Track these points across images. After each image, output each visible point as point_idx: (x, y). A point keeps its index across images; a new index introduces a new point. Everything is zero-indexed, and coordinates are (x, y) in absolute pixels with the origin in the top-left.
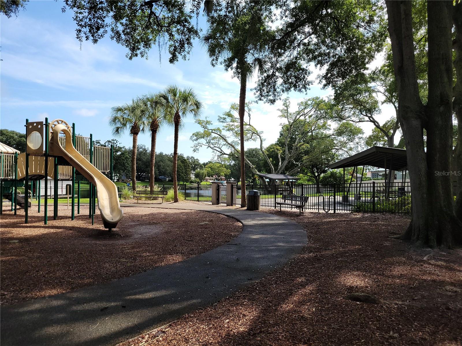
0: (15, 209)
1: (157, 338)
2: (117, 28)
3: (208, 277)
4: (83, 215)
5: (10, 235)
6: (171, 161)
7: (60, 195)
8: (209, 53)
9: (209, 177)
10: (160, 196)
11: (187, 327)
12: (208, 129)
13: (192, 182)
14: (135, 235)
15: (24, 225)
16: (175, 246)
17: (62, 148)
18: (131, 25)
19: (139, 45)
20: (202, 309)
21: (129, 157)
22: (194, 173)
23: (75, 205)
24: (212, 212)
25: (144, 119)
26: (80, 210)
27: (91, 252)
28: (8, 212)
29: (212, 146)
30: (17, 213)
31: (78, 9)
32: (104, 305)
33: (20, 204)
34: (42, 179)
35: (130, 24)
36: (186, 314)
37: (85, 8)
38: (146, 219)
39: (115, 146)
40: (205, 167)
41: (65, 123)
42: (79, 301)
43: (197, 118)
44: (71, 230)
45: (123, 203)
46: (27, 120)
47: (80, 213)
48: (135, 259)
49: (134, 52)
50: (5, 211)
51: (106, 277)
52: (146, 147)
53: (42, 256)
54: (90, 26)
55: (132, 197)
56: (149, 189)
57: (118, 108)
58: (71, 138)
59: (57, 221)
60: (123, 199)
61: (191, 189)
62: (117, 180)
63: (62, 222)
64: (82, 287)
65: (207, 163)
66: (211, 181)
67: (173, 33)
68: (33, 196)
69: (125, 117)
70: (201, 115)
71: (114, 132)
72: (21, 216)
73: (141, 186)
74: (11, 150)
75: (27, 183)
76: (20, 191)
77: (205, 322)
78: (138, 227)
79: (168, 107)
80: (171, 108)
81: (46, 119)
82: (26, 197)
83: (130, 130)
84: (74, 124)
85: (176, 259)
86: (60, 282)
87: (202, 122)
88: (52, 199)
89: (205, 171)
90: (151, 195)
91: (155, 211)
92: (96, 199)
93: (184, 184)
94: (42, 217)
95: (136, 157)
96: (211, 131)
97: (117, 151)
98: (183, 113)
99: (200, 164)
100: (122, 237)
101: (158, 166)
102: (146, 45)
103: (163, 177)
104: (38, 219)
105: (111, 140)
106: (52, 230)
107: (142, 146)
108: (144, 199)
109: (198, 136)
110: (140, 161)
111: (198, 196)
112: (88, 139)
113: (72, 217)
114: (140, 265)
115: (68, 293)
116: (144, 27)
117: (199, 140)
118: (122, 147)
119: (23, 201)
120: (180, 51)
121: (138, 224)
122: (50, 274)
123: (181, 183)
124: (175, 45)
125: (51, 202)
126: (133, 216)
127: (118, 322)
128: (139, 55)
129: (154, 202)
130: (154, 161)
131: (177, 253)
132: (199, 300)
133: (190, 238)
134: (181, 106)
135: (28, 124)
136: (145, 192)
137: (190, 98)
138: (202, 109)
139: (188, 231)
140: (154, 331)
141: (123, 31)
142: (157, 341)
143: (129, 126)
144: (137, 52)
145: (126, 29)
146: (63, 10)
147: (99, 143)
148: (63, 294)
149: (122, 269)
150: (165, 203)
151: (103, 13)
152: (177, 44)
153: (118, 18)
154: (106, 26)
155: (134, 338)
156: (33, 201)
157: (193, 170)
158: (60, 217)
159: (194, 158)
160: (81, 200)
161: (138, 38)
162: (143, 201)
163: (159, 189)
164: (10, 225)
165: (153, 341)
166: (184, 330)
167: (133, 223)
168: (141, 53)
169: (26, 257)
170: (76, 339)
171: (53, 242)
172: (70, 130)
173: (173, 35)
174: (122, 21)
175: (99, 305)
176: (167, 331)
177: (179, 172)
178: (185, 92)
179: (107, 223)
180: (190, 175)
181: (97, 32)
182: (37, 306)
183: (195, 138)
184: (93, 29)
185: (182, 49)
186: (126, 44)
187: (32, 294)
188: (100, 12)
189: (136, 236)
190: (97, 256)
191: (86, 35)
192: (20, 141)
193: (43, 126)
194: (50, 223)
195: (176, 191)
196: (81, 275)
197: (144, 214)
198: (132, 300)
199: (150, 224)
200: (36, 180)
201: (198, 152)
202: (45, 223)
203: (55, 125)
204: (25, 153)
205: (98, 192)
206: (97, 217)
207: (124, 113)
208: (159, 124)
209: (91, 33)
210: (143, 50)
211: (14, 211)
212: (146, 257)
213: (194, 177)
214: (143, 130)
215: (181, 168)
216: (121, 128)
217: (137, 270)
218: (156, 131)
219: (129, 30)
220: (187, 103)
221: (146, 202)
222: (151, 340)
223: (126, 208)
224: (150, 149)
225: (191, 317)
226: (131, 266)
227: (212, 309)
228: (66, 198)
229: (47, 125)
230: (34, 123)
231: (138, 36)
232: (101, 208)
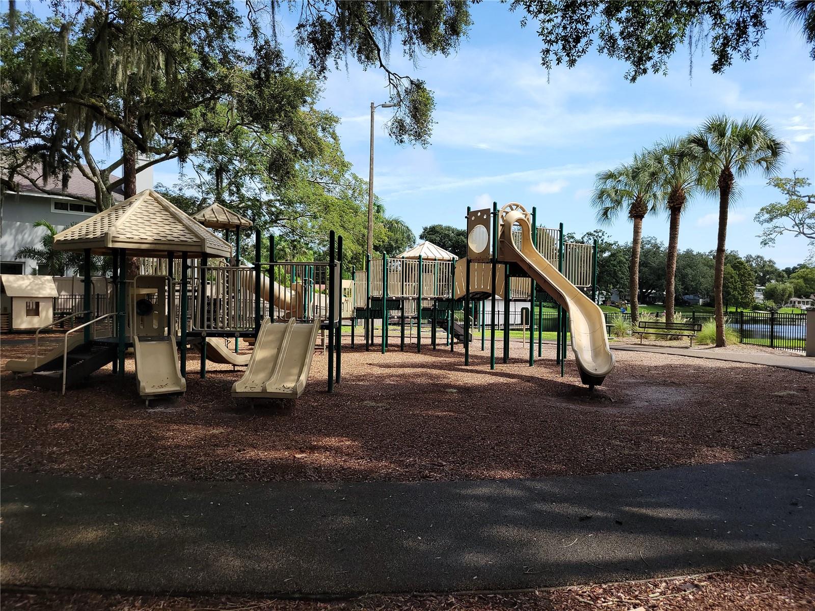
0: (452, 344)
1: (684, 592)
2: (609, 30)
3: (796, 504)
4: (546, 360)
5: (446, 381)
6: (711, 267)
7: (511, 325)
8: (806, 34)
9: (800, 297)
10: (686, 333)
11: (747, 590)
12: (798, 196)
13: (756, 308)
14: (637, 402)
15: (463, 367)
16: (718, 432)
17: (516, 248)
18: (637, 18)
19: (651, 51)
20: (781, 565)
21: (625, 260)
22: (763, 290)
23: (535, 341)
24: (806, 372)
25: (655, 189)
26: (542, 350)
27: (562, 421)
28: (442, 347)
29: (807, 231)
30: (454, 350)
31: (545, 14)
32: (585, 512)
33: (458, 336)
34: (487, 298)
35: (634, 17)
36: (745, 566)
37: (556, 11)
38: (658, 374)
39: (600, 242)
40: (789, 277)
41: (522, 208)
42: (544, 497)
43: (772, 176)
44: (529, 381)
45: (613, 343)
46: (469, 209)
47: (542, 355)
48: (638, 444)
49: (641, 66)
50: (438, 345)
51: (587, 466)
52: (658, 242)
53: (488, 416)
54: (565, 39)
55: (631, 332)
56: (664, 320)
57: (607, 174)
58: (531, 233)
59: (508, 365)
60: (613, 336)
61: (755, 321)
62: (603, 301)
63: (516, 368)
64: (548, 474)
65: (795, 268)
66: (804, 307)
67: (722, 12)
68: (475, 325)
69: (619, 188)
70: (782, 168)
71: (599, 216)
72: (460, 354)
73: (647, 313)
74: (447, 255)
75: (467, 304)
76: (459, 315)
77: (789, 592)
78: (642, 388)
79: (706, 159)
80: (713, 160)
81: (495, 204)
82: (467, 326)
83: (628, 211)
84: (534, 209)
85: (722, 456)
86: (516, 461)
87: (784, 182)
88: (500, 331)
89: (789, 286)
90: (668, 331)
91: (676, 361)
92: (568, 334)
93: (739, 310)
94: (487, 357)
95: (638, 260)
96: (806, 199)
97: (603, 251)
98: (739, 168)
99: (776, 270)
100: (612, 403)
101: (682, 278)
102: (664, 48)
103: (692, 297)
104: (482, 360)
105: (592, 232)
106: (502, 380)
107: (649, 239)
108: (653, 337)
109: (773, 212)
110: (646, 267)
111: (772, 337)
112: (556, 231)
113: (531, 362)
114: (648, 456)
115: (528, 479)
116: (661, 15)
117: (775, 221)
118: (613, 243)
119: (462, 332)
120: (737, 43)
121: (643, 383)
122: (500, 446)
123: (733, 309)
124: (726, 34)
125: (499, 335)
126: (633, 367)
127: (609, 545)
128: (650, 71)
129: (674, 343)
130: (675, 266)
131: (724, 445)
132: (775, 546)
133: (753, 421)
134: (737, 154)
135: (470, 214)
136: (656, 325)
137: (757, 136)
138: (784, 157)
139: (746, 405)
140: (678, 580)
141: (622, 33)
142: (684, 599)
143: (626, 204)
144: (646, 66)
145: (627, 28)
146: (523, 24)
147: (573, 237)
148: (521, 480)
149: (614, 458)
150: (697, 347)
151: (587, 10)
152: (730, 32)
153: (612, 11)
154: (590, 32)
155: (639, 581)
156: (475, 333)
157: (759, 284)
158: (513, 359)
159: (762, 258)
160: (545, 334)
161: (650, 38)
162: (652, 340)
163: (685, 320)
164: (446, 366)
165: (675, 596)
166: (740, 594)
167: (633, 380)
168: (654, 66)
169: (467, 415)
170: (542, 556)
171: (503, 398)
172: (528, 219)
173: (721, 17)
174: (619, 15)
175: (577, 510)
176: (703, 586)
177: (728, 287)
178: (744, 125)
179: (586, 376)
180: (752, 293)
181: (575, 47)
182: (484, 491)
183: (767, 216)
184: (569, 42)
185: (742, 38)
186: (626, 56)
187: (477, 471)
188: (582, 10)
189: (638, 404)
190: (571, 430)
191: (557, 55)
192: (457, 242)
193: (490, 215)
194: (498, 368)
195: (722, 324)
196: (546, 455)
197: (653, 365)
198: (633, 515)
199: (665, 384)
200: (479, 299)
201: (774, 245)
202: (492, 368)
203: (507, 213)
204: (465, 260)
205: (572, 322)
206: (570, 363)
207: (618, 181)
208: (686, 194)
209: (566, 50)
210: (658, 60)
211: (450, 346)
212: (658, 443)
213: (762, 297)
214: (653, 208)
215: (731, 280)
216: (613, 207)
217: (641, 464)
218: (680, 208)
219: (632, 29)
220: (750, 148)
221: (658, 343)
222: (672, 593)
223: (620, 352)
224: (666, 244)
225: (755, 574)
226: (631, 455)
227: (805, 568)
228: (521, 330)
229: (495, 214)
230: (478, 211)
231: (649, 34)
232: (576, 349)
